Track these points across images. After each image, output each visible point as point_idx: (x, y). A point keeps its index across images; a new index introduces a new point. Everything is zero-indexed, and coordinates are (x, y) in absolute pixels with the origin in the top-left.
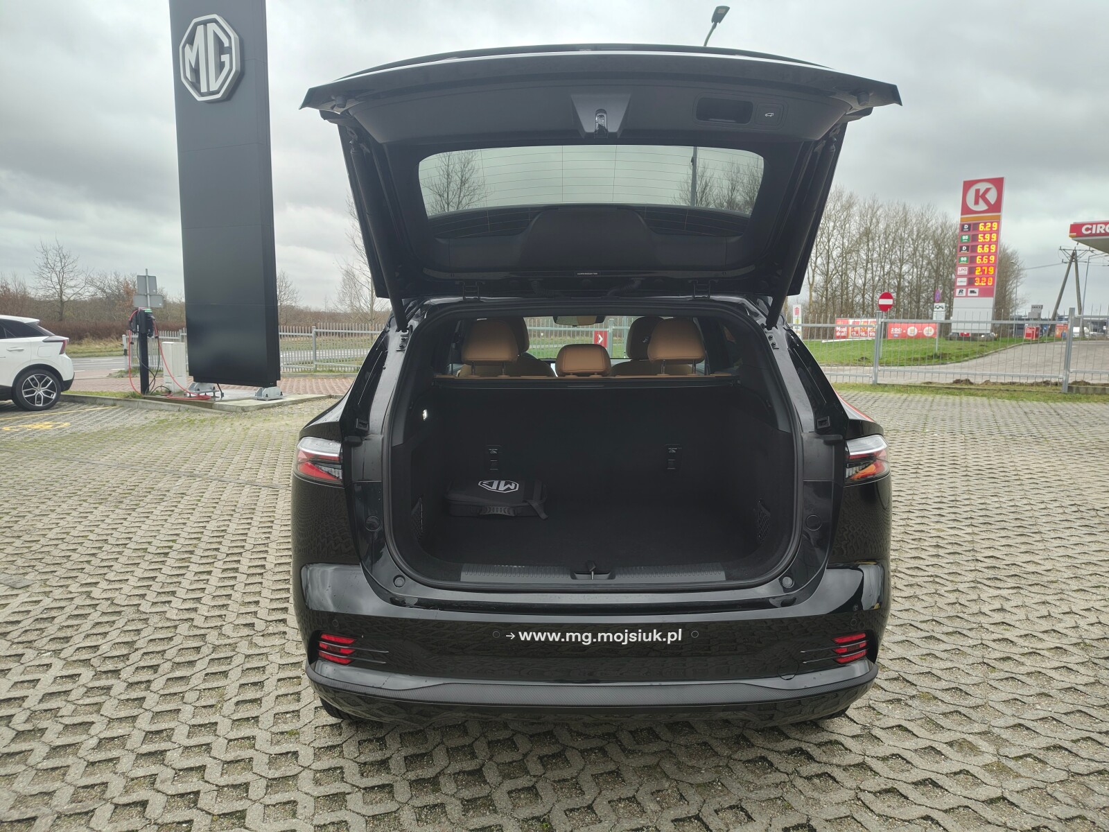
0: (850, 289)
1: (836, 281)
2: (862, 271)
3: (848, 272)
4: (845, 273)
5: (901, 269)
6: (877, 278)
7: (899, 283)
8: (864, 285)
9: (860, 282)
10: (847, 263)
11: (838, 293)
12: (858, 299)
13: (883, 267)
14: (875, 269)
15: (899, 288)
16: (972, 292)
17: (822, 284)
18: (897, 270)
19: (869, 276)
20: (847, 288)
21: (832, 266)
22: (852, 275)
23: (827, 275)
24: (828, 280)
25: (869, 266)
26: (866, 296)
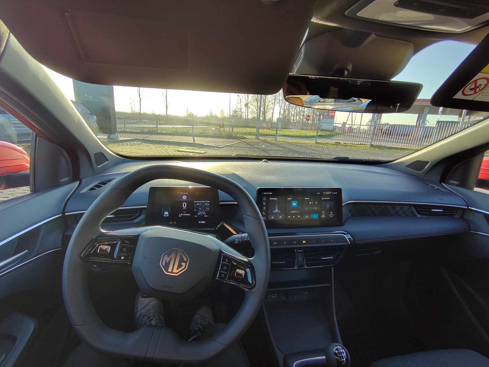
0: (290, 115)
1: (287, 112)
2: (294, 110)
3: (290, 109)
4: (289, 110)
5: (304, 110)
6: (298, 112)
7: (304, 114)
8: (294, 114)
9: (293, 113)
10: (290, 107)
11: (287, 116)
12: (292, 118)
13: (300, 109)
14: (297, 109)
15: (303, 116)
16: (328, 117)
17: (283, 113)
18: (303, 110)
19: (296, 111)
20: (289, 115)
21: (286, 107)
22: (291, 110)
23: (284, 110)
24: (284, 112)
25: (296, 108)
26: (294, 117)
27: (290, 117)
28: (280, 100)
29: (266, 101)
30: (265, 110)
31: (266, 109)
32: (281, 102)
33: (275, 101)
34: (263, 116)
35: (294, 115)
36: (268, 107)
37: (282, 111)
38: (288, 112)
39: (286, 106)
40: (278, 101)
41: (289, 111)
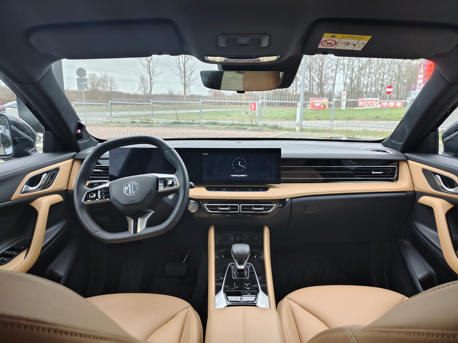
2: (366, 77)
4: (359, 78)
6: (373, 81)
8: (367, 83)
10: (361, 74)
11: (356, 87)
12: (365, 90)
13: (376, 76)
14: (372, 77)
17: (349, 83)
18: (382, 77)
19: (370, 80)
20: (360, 85)
21: (354, 75)
22: (362, 79)
23: (352, 79)
24: (352, 82)
25: (370, 75)
26: (368, 89)
27: (361, 88)
28: (344, 66)
29: (324, 68)
30: (321, 81)
31: (323, 79)
32: (346, 68)
33: (337, 68)
34: (319, 90)
35: (367, 86)
36: (327, 76)
37: (348, 81)
38: (358, 82)
39: (354, 73)
40: (341, 66)
41: (359, 80)
